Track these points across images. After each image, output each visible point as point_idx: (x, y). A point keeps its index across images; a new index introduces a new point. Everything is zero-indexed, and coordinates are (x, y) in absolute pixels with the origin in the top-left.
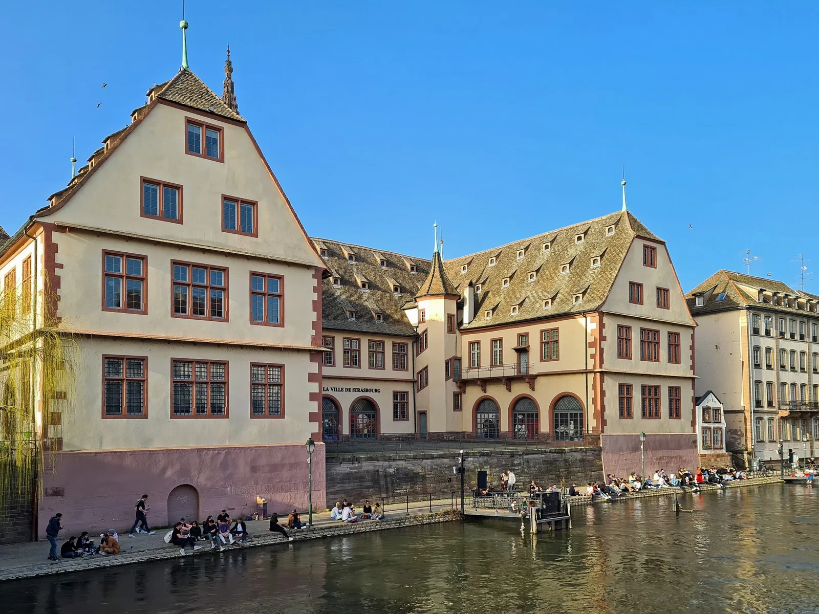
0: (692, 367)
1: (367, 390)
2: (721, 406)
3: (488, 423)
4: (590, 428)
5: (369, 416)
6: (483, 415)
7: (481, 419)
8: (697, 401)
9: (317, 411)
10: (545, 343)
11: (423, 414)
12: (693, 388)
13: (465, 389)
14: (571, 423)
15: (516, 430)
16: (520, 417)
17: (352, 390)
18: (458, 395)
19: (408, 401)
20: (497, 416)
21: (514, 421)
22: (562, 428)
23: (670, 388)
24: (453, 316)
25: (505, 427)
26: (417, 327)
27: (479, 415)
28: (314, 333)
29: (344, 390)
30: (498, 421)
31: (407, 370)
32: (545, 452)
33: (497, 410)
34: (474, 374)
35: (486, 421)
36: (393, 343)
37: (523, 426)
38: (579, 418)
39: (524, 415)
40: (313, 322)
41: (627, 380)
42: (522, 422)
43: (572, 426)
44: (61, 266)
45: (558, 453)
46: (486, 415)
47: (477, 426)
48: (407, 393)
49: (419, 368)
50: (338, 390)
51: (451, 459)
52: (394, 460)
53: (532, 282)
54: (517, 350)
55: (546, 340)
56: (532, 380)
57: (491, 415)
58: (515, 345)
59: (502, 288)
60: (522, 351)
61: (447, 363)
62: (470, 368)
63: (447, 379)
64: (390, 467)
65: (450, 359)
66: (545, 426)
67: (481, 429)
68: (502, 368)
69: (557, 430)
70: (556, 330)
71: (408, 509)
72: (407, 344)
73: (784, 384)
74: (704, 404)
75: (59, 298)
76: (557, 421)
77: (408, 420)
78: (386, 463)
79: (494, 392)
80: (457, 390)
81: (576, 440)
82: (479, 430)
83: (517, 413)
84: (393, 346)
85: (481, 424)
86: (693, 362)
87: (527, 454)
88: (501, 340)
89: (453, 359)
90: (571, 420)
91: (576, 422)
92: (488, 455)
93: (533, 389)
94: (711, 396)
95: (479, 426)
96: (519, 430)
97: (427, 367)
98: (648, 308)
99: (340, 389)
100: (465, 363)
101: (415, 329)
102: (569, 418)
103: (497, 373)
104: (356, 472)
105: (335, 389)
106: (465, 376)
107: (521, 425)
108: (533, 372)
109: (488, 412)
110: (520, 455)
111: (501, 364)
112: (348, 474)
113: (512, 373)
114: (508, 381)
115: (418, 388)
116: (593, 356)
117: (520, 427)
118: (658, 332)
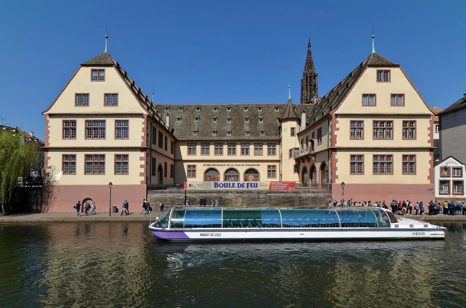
0: (430, 141)
1: (253, 165)
5: (255, 176)
9: (143, 172)
10: (319, 136)
13: (300, 163)
14: (326, 178)
17: (245, 165)
19: (276, 169)
22: (323, 181)
23: (405, 155)
24: (295, 128)
28: (142, 141)
29: (241, 165)
31: (276, 155)
40: (142, 137)
43: (326, 180)
44: (50, 127)
47: (303, 180)
48: (276, 166)
50: (238, 165)
54: (311, 141)
56: (312, 156)
57: (306, 175)
61: (290, 151)
63: (290, 158)
65: (292, 149)
70: (322, 128)
72: (276, 144)
74: (442, 165)
75: (49, 137)
76: (322, 177)
77: (276, 178)
78: (180, 194)
79: (306, 163)
88: (308, 137)
93: (315, 161)
94: (451, 159)
99: (239, 165)
100: (300, 150)
102: (325, 175)
104: (163, 197)
105: (237, 165)
108: (315, 152)
110: (264, 193)
112: (159, 198)
115: (281, 164)
116: (330, 140)
118: (392, 121)
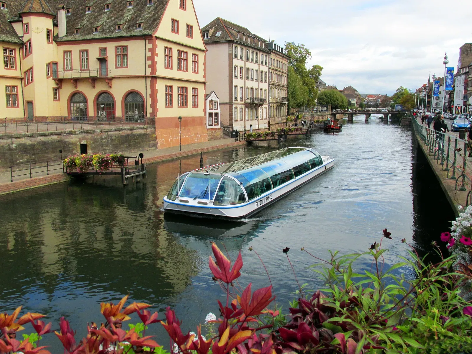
0: (204, 76)
2: (218, 100)
3: (79, 110)
4: (148, 114)
6: (75, 105)
7: (74, 107)
8: (206, 97)
10: (118, 55)
11: (30, 103)
12: (205, 89)
13: (61, 85)
14: (136, 110)
15: (99, 115)
16: (102, 106)
18: (56, 90)
19: (18, 92)
20: (85, 105)
21: (98, 109)
22: (130, 114)
23: (193, 89)
24: (51, 30)
25: (91, 113)
26: (23, 37)
27: (72, 104)
30: (86, 109)
31: (16, 69)
32: (122, 130)
33: (85, 100)
34: (68, 75)
35: (77, 108)
36: (4, 48)
37: (104, 112)
38: (141, 107)
39: (104, 104)
41: (169, 83)
42: (103, 109)
43: (137, 112)
45: (130, 130)
46: (78, 105)
47: (71, 112)
48: (16, 87)
49: (25, 69)
51: (58, 136)
52: (16, 138)
53: (108, 11)
54: (99, 59)
55: (118, 54)
56: (109, 80)
57: (81, 104)
58: (98, 56)
59: (87, 13)
60: (102, 61)
61: (47, 66)
62: (64, 70)
63: (48, 78)
64: (12, 143)
65: (50, 63)
66: (119, 112)
67: (74, 114)
68: (88, 71)
69: (127, 115)
70: (126, 47)
71: (31, 174)
72: (15, 50)
73: (248, 88)
74: (210, 99)
76: (126, 109)
77: (18, 107)
78: (9, 140)
79: (83, 88)
80: (55, 86)
81: (139, 121)
82: (73, 115)
83: (100, 103)
84: (4, 50)
85: (74, 110)
86: (205, 73)
87: (111, 131)
88: (87, 51)
89: (52, 63)
90: (136, 108)
91: (139, 109)
92: (85, 132)
93: (110, 87)
94: (213, 94)
95: (72, 112)
96: (101, 115)
97: (32, 68)
98: (182, 37)
100: (61, 67)
101: (21, 38)
102: (135, 107)
103: (85, 75)
106: (61, 76)
107: (103, 111)
108: (110, 75)
109: (79, 102)
111: (88, 69)
113: (95, 74)
114: (93, 81)
115: (25, 84)
116: (150, 66)
117: (102, 113)
118: (187, 53)
